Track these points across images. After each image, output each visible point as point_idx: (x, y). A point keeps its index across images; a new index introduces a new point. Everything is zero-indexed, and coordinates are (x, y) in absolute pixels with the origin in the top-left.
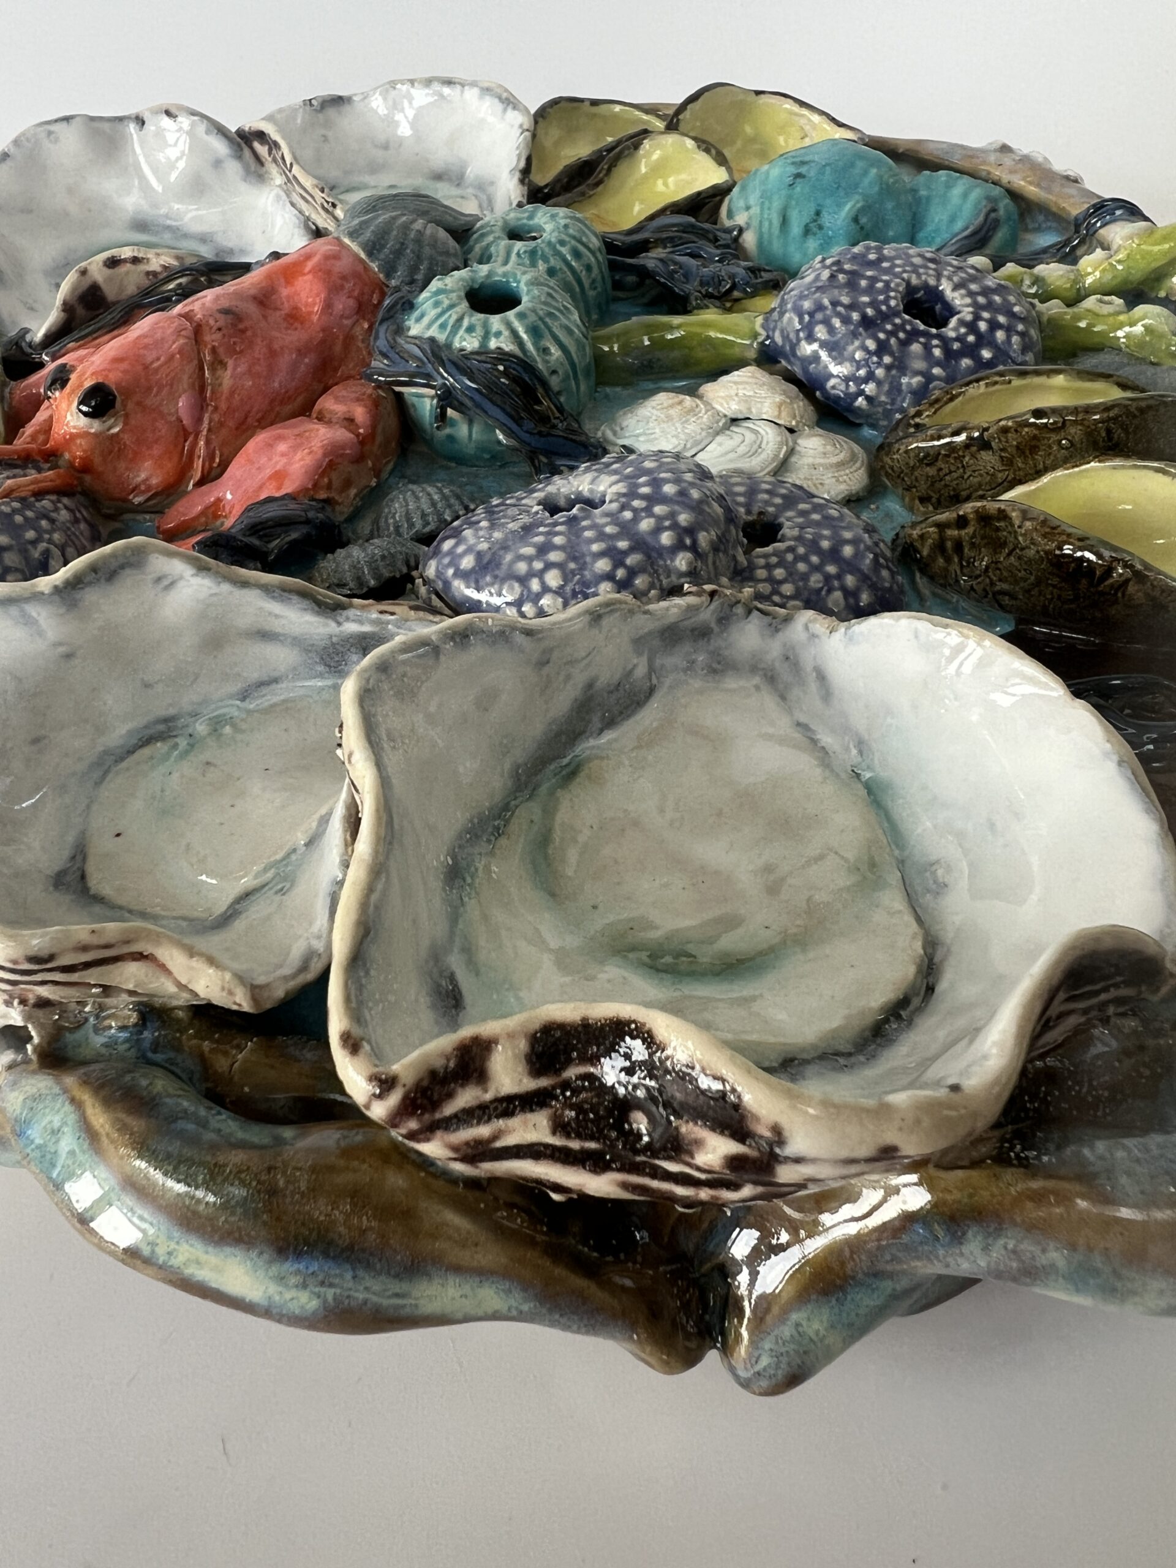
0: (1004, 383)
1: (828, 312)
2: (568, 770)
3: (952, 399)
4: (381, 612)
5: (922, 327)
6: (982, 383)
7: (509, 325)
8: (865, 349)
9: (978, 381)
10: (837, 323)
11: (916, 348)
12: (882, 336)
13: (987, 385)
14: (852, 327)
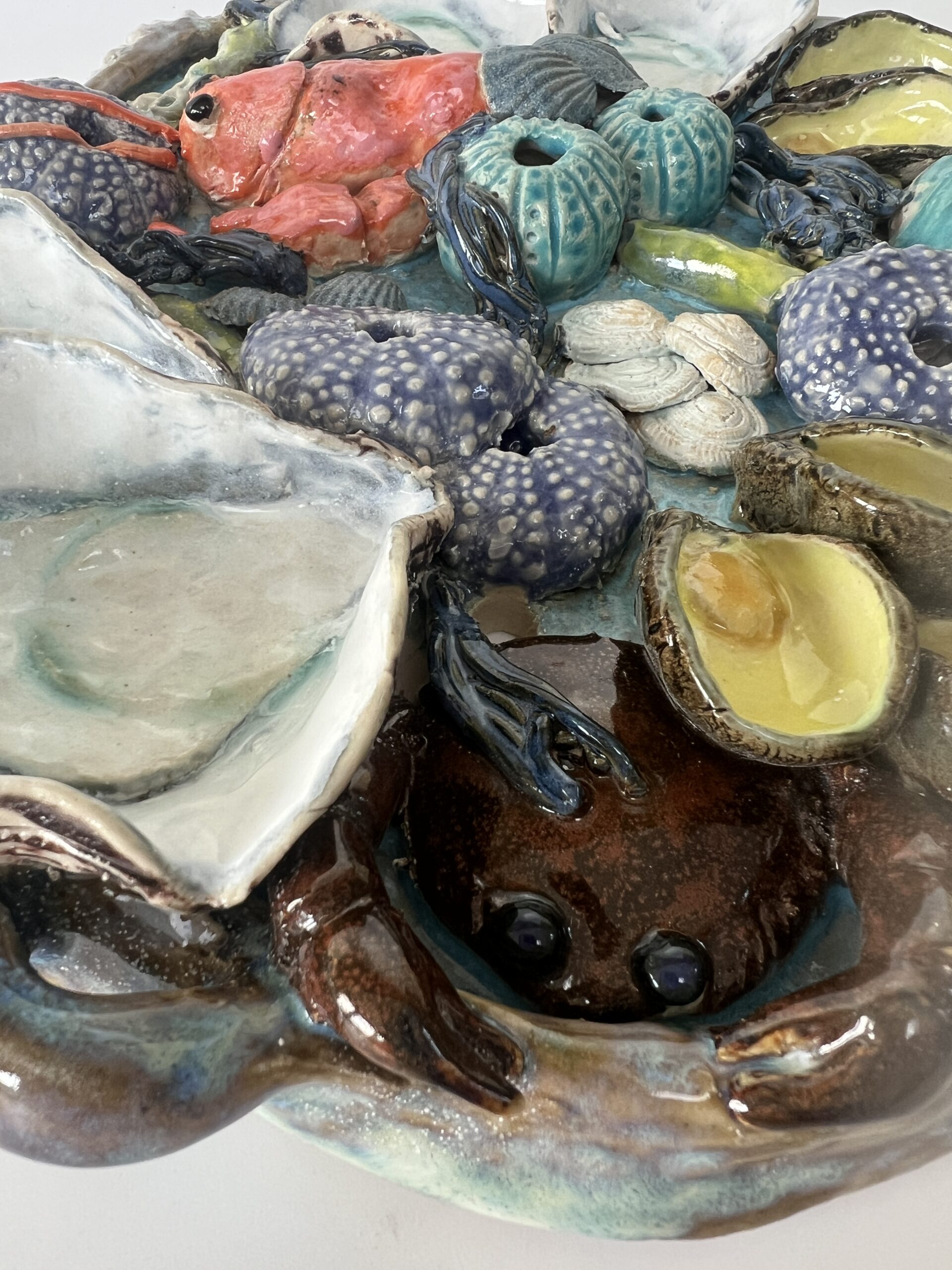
0: (914, 442)
1: (825, 295)
2: (167, 508)
3: (853, 432)
4: (175, 334)
5: (910, 354)
6: (890, 431)
7: (518, 176)
8: (827, 346)
9: (889, 427)
10: (822, 310)
11: (884, 371)
12: (854, 342)
13: (896, 436)
14: (833, 320)
